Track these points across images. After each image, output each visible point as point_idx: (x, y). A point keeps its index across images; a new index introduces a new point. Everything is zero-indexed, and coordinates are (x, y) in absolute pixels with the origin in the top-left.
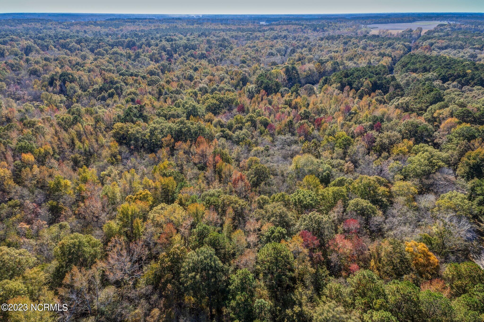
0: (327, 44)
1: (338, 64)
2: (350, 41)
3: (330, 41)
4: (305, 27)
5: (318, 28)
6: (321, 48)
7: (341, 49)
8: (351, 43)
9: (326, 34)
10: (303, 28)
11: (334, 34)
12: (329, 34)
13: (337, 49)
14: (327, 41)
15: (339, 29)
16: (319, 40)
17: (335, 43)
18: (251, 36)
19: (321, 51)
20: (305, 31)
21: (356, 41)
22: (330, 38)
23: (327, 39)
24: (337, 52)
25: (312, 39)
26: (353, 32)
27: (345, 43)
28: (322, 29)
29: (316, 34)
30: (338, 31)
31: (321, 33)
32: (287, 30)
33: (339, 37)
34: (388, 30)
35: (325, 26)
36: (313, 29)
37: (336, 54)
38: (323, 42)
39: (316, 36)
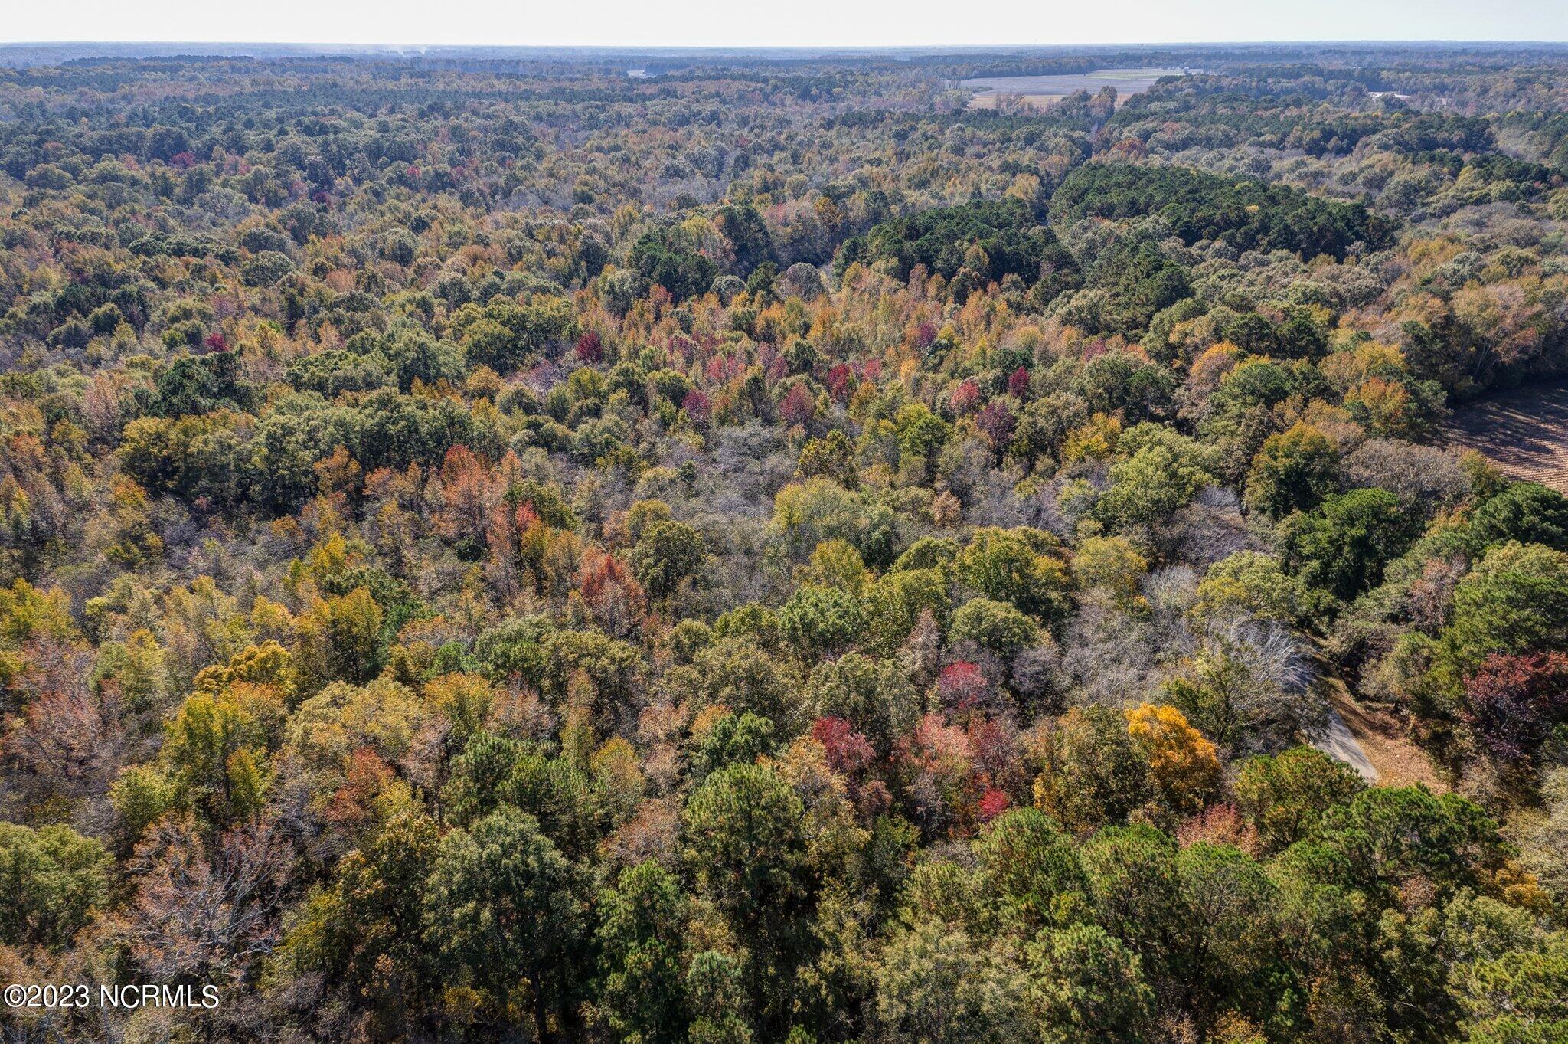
0: (845, 140)
1: (884, 198)
2: (913, 128)
3: (855, 131)
4: (775, 87)
5: (814, 91)
6: (830, 153)
7: (889, 153)
8: (918, 135)
9: (841, 108)
10: (769, 89)
11: (864, 109)
12: (849, 108)
13: (877, 155)
14: (846, 129)
15: (878, 94)
16: (822, 126)
17: (870, 136)
18: (602, 116)
19: (832, 160)
20: (775, 98)
21: (931, 129)
22: (852, 121)
23: (844, 123)
24: (878, 163)
25: (797, 125)
26: (920, 100)
27: (902, 136)
28: (828, 91)
29: (809, 107)
30: (874, 98)
31: (826, 106)
32: (718, 95)
33: (880, 116)
34: (1020, 95)
35: (834, 85)
36: (797, 92)
37: (875, 170)
38: (832, 134)
39: (811, 116)
